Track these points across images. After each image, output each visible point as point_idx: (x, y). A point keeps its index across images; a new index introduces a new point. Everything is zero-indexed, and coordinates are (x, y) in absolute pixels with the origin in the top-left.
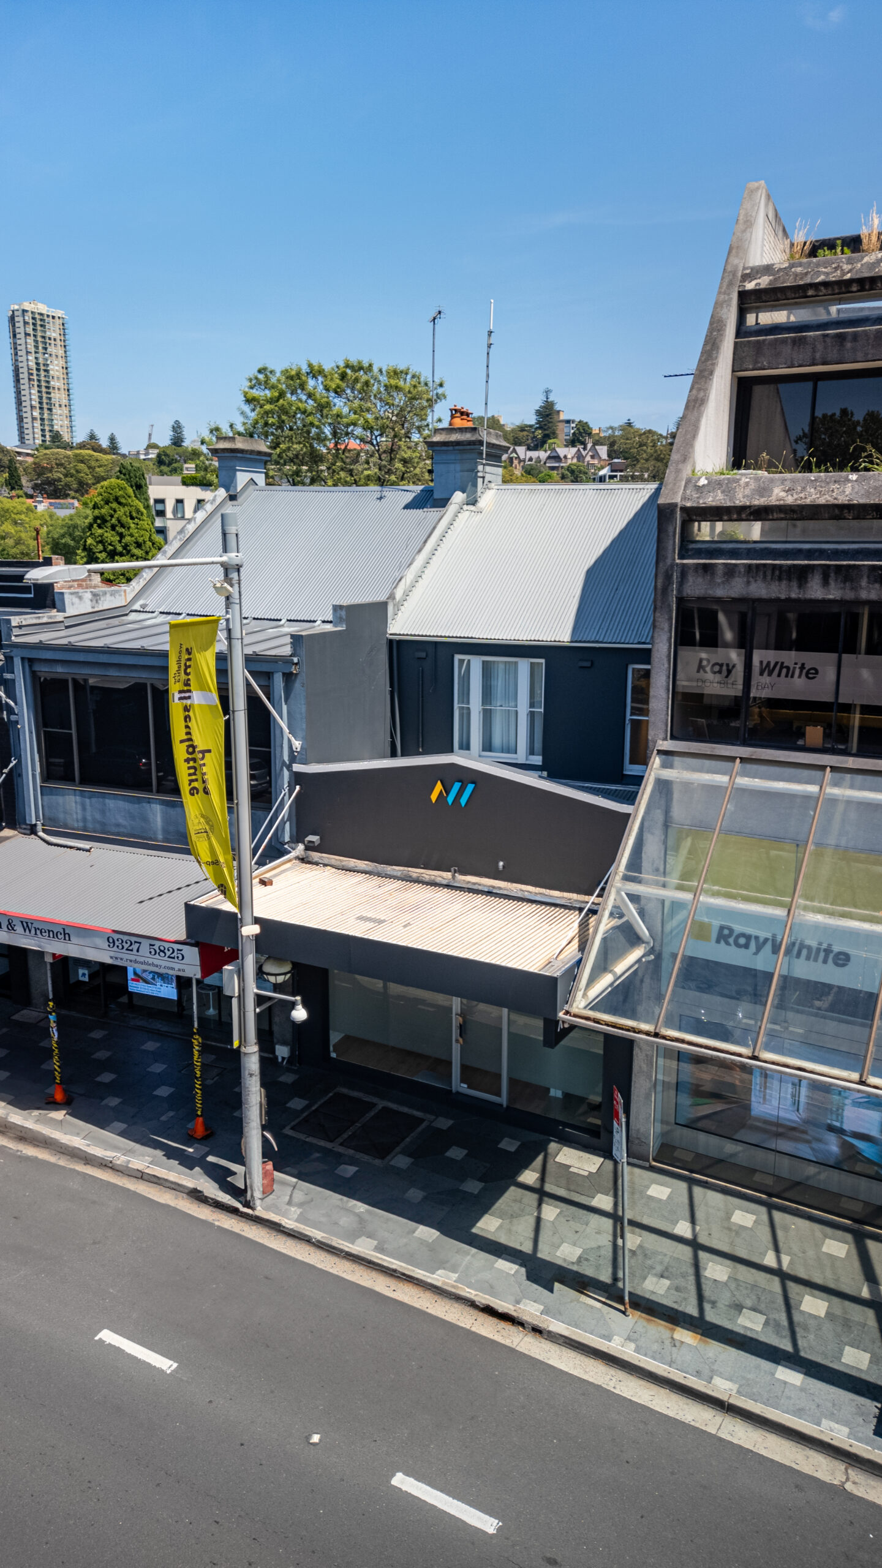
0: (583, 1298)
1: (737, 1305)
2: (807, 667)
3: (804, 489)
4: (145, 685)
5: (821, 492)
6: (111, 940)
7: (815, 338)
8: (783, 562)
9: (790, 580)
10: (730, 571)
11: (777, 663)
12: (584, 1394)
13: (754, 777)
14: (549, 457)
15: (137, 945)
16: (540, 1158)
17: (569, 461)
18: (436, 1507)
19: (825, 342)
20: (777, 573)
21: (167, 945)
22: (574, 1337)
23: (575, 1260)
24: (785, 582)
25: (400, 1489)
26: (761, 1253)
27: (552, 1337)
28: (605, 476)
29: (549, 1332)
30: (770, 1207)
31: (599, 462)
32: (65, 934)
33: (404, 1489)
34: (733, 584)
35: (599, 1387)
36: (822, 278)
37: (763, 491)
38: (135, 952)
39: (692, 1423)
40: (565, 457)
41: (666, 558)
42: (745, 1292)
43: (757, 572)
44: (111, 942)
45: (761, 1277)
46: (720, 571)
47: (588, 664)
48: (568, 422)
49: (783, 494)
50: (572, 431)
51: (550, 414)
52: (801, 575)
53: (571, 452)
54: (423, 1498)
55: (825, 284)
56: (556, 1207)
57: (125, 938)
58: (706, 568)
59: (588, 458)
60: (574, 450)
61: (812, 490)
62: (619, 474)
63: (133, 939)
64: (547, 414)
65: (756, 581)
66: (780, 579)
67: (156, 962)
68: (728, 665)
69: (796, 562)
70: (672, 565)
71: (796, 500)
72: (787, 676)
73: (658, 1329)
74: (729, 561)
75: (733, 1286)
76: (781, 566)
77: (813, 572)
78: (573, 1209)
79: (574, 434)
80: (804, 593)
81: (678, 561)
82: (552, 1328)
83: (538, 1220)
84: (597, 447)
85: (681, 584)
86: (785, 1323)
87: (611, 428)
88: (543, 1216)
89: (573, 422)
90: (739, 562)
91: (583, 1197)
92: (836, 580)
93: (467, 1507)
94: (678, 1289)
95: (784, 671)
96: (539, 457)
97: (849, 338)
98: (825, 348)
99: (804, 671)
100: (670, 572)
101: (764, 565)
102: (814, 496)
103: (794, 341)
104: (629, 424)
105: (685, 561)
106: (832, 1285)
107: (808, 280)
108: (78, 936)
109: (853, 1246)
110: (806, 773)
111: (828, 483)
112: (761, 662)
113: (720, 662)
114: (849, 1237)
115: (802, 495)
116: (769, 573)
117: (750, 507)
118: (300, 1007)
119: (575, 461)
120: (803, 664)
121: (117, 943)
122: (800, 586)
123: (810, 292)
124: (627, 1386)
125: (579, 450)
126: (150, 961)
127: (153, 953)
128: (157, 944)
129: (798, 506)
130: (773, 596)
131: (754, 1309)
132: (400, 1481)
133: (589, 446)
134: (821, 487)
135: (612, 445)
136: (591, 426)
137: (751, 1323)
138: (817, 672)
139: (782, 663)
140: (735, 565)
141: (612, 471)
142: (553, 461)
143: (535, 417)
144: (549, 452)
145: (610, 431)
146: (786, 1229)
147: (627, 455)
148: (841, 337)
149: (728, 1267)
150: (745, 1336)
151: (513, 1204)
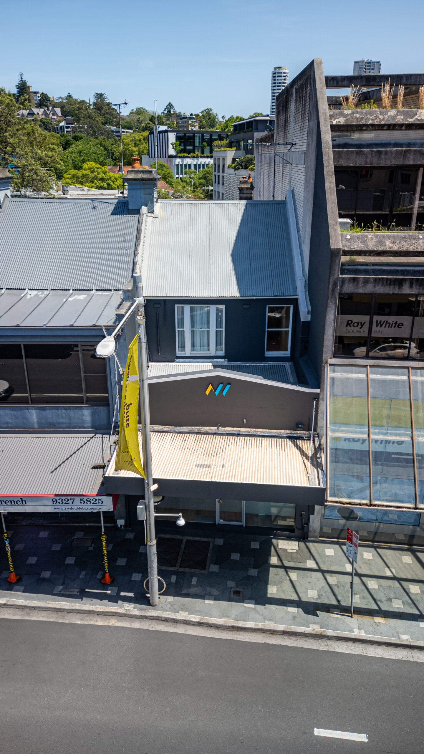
0: (332, 615)
1: (389, 599)
2: (398, 323)
3: (400, 243)
4: (20, 345)
5: (409, 244)
6: (54, 500)
7: (367, 152)
8: (391, 277)
9: (395, 285)
10: (366, 281)
11: (384, 321)
12: (358, 662)
13: (378, 374)
14: (29, 114)
15: (72, 500)
16: (272, 548)
17: (41, 117)
18: (339, 738)
19: (372, 154)
20: (389, 282)
21: (91, 498)
22: (339, 635)
23: (317, 597)
24: (392, 286)
25: (320, 736)
26: (383, 570)
27: (330, 638)
28: (63, 126)
29: (328, 636)
30: (376, 548)
31: (57, 118)
32: (22, 502)
33: (322, 735)
34: (367, 287)
35: (361, 655)
36: (370, 122)
37: (381, 242)
38: (71, 503)
39: (403, 659)
40: (38, 114)
41: (335, 274)
42: (388, 591)
43: (379, 281)
44: (55, 501)
45: (390, 582)
46: (361, 281)
47: (248, 306)
48: (35, 93)
49: (391, 245)
50: (39, 99)
51: (25, 88)
52: (400, 283)
53: (41, 111)
54: (332, 736)
55: (372, 125)
56: (294, 572)
57: (64, 498)
58: (354, 279)
59: (51, 115)
60: (42, 110)
61: (404, 243)
62: (71, 125)
63: (69, 498)
64: (23, 87)
65: (378, 285)
66: (390, 285)
67: (84, 507)
68: (361, 323)
69: (397, 277)
70: (338, 278)
71: (398, 248)
72: (389, 327)
73: (367, 620)
74: (366, 276)
75: (381, 589)
76: (391, 279)
77: (406, 281)
78: (301, 572)
79: (40, 100)
80: (401, 291)
81: (340, 276)
82: (329, 634)
83: (291, 581)
84: (55, 109)
85: (342, 287)
86: (410, 601)
87: (61, 98)
88: (292, 579)
89: (38, 93)
90: (370, 277)
91: (301, 564)
92: (416, 285)
93: (351, 733)
94: (364, 598)
95: (388, 325)
96: (23, 113)
97: (383, 153)
98: (372, 157)
99: (397, 325)
100: (336, 281)
101: (383, 278)
102: (406, 247)
103: (358, 153)
104: (70, 96)
105: (344, 276)
106: (416, 578)
107: (363, 122)
108: (32, 501)
109: (412, 556)
110: (400, 370)
111: (411, 240)
112: (377, 321)
113: (358, 322)
114: (409, 553)
115: (400, 245)
116: (385, 282)
117: (376, 251)
118: (182, 519)
119: (44, 116)
120: (397, 322)
121: (58, 501)
122: (399, 288)
123: (364, 128)
124: (370, 651)
125: (45, 110)
126: (81, 507)
127: (83, 502)
128: (85, 498)
129: (400, 251)
130: (387, 292)
131: (396, 598)
132: (318, 732)
133: (51, 108)
134: (408, 242)
135: (62, 108)
136: (49, 96)
137: (398, 606)
138: (403, 325)
139: (387, 321)
140: (369, 278)
141: (67, 124)
142: (30, 116)
143: (16, 90)
144: (28, 111)
145: (60, 100)
146: (386, 556)
147: (72, 114)
148: (379, 152)
149: (375, 581)
150: (399, 612)
151: (276, 577)
